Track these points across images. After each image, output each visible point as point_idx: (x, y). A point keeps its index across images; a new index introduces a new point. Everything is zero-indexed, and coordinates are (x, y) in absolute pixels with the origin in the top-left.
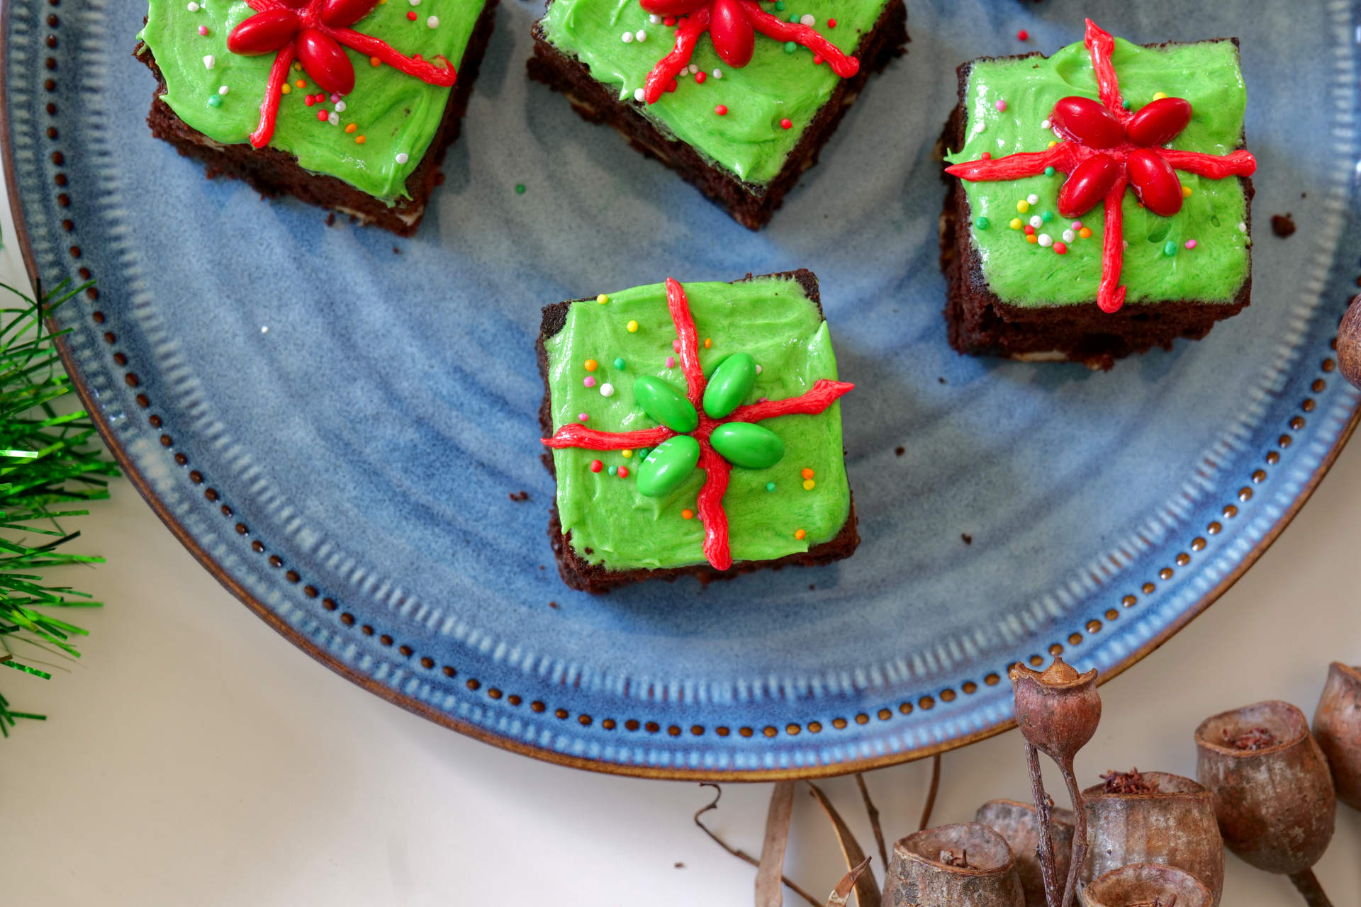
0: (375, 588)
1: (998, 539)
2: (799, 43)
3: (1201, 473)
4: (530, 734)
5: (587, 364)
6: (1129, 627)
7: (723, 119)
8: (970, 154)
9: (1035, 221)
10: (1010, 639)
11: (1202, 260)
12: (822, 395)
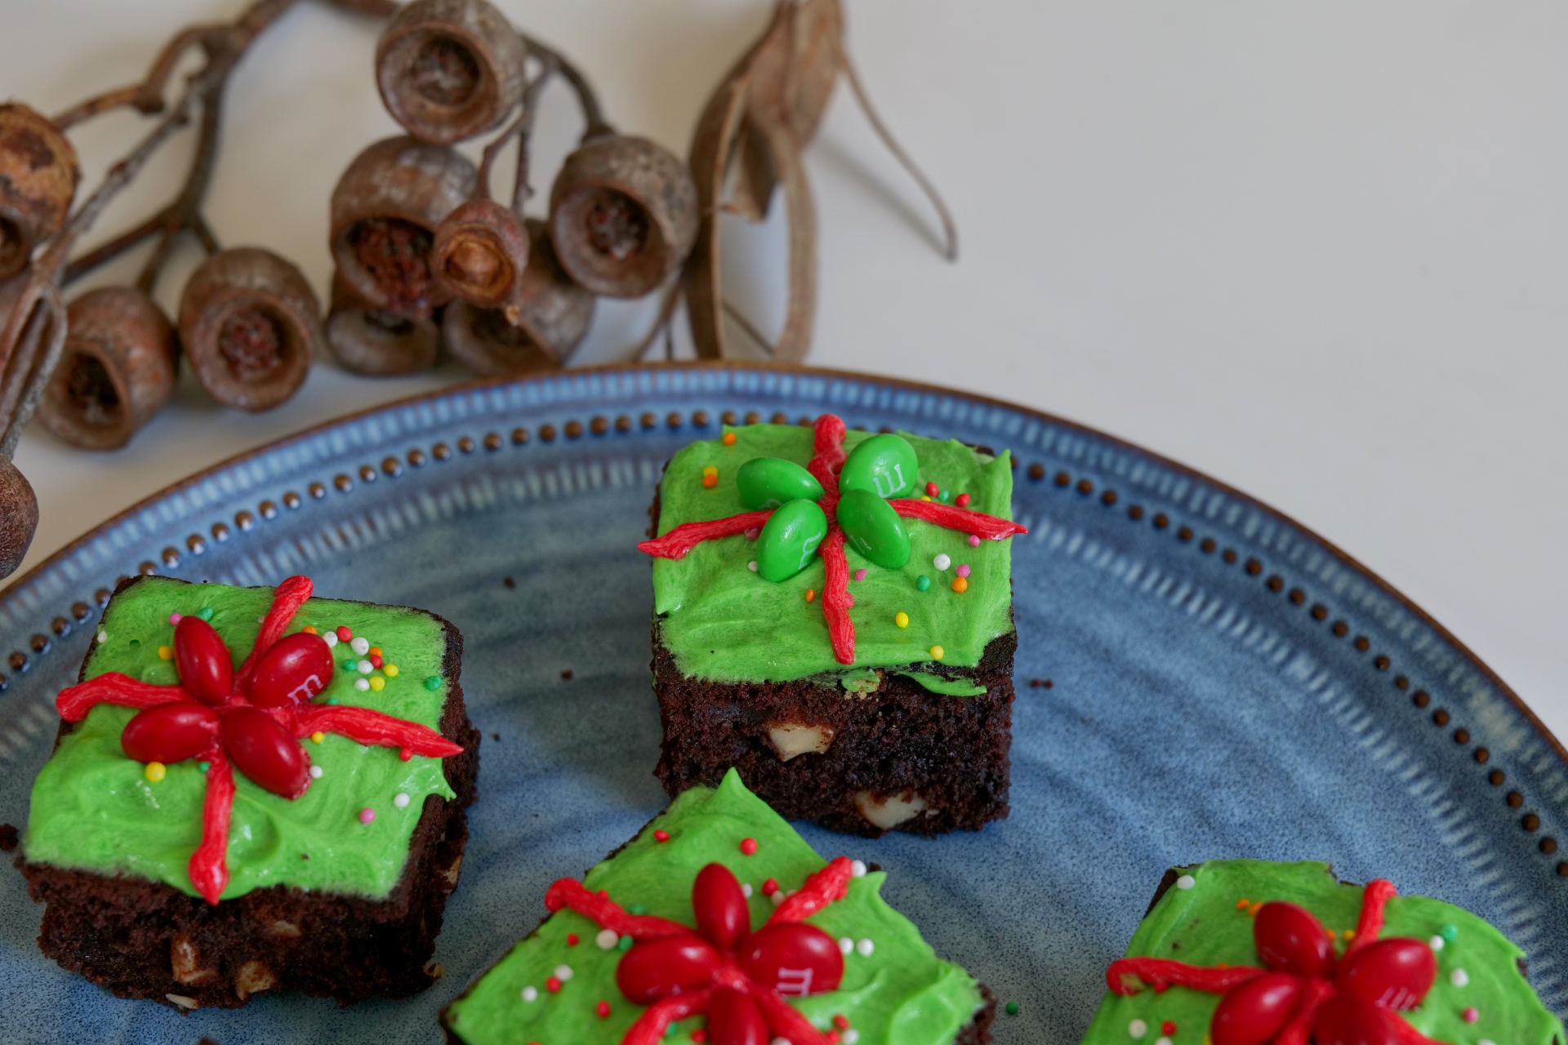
1: (473, 583)
8: (423, 784)
9: (366, 667)
12: (681, 544)
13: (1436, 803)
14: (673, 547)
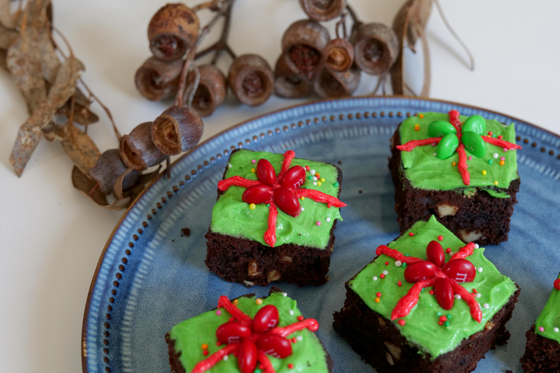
5: (503, 165)
8: (333, 216)
9: (315, 179)
12: (410, 146)
14: (408, 148)
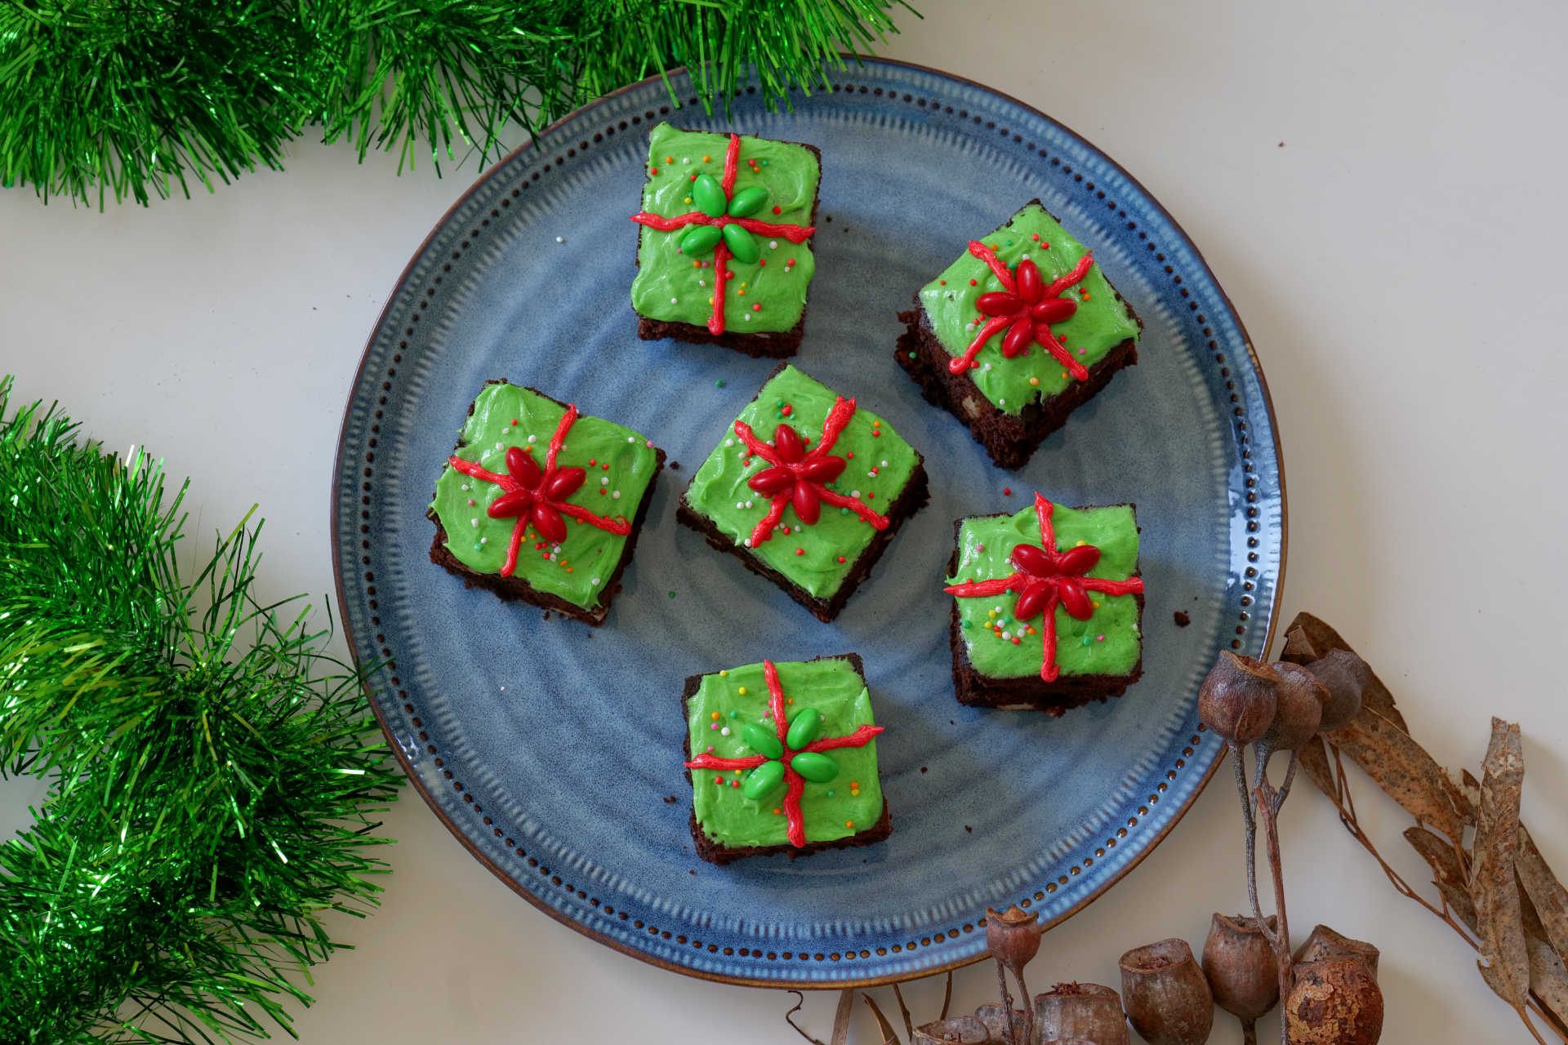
0: (575, 861)
1: (989, 829)
2: (849, 508)
3: (1126, 785)
4: (676, 957)
5: (714, 715)
6: (1074, 888)
7: (802, 557)
8: (960, 579)
9: (1000, 623)
10: (997, 896)
11: (1108, 648)
12: (863, 735)
13: (462, 745)
14: (866, 733)
